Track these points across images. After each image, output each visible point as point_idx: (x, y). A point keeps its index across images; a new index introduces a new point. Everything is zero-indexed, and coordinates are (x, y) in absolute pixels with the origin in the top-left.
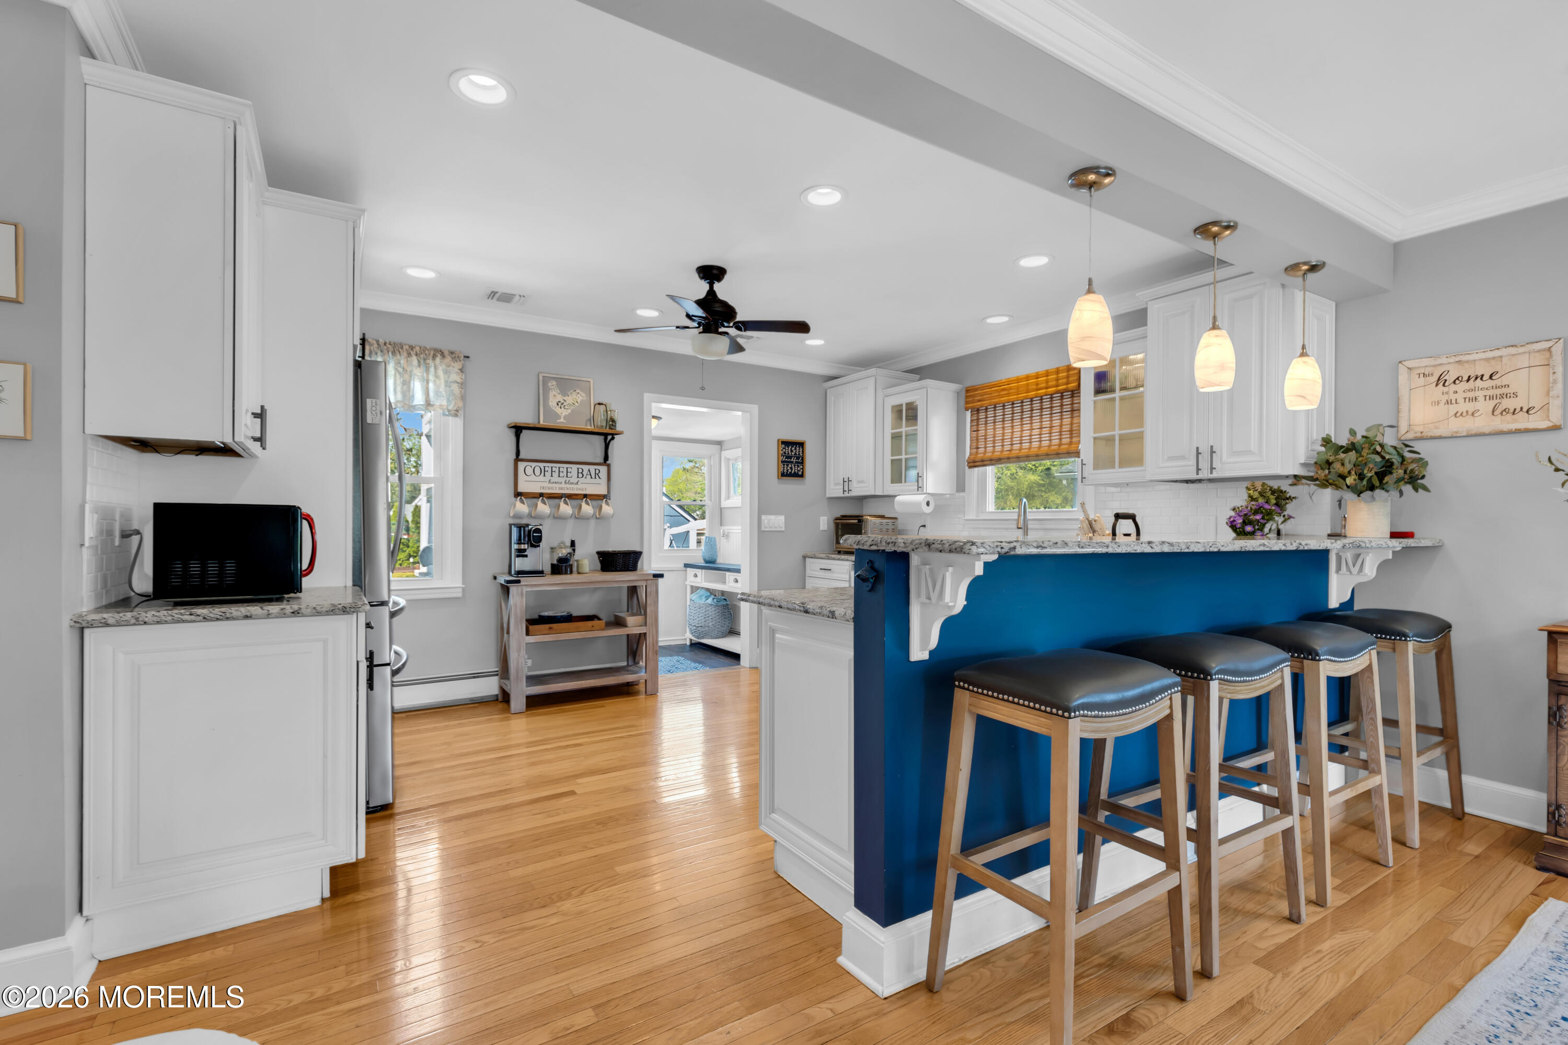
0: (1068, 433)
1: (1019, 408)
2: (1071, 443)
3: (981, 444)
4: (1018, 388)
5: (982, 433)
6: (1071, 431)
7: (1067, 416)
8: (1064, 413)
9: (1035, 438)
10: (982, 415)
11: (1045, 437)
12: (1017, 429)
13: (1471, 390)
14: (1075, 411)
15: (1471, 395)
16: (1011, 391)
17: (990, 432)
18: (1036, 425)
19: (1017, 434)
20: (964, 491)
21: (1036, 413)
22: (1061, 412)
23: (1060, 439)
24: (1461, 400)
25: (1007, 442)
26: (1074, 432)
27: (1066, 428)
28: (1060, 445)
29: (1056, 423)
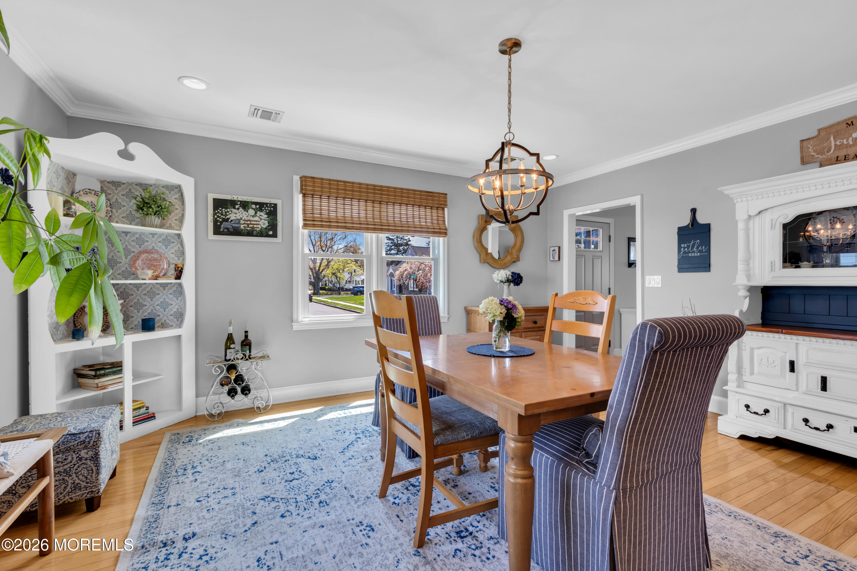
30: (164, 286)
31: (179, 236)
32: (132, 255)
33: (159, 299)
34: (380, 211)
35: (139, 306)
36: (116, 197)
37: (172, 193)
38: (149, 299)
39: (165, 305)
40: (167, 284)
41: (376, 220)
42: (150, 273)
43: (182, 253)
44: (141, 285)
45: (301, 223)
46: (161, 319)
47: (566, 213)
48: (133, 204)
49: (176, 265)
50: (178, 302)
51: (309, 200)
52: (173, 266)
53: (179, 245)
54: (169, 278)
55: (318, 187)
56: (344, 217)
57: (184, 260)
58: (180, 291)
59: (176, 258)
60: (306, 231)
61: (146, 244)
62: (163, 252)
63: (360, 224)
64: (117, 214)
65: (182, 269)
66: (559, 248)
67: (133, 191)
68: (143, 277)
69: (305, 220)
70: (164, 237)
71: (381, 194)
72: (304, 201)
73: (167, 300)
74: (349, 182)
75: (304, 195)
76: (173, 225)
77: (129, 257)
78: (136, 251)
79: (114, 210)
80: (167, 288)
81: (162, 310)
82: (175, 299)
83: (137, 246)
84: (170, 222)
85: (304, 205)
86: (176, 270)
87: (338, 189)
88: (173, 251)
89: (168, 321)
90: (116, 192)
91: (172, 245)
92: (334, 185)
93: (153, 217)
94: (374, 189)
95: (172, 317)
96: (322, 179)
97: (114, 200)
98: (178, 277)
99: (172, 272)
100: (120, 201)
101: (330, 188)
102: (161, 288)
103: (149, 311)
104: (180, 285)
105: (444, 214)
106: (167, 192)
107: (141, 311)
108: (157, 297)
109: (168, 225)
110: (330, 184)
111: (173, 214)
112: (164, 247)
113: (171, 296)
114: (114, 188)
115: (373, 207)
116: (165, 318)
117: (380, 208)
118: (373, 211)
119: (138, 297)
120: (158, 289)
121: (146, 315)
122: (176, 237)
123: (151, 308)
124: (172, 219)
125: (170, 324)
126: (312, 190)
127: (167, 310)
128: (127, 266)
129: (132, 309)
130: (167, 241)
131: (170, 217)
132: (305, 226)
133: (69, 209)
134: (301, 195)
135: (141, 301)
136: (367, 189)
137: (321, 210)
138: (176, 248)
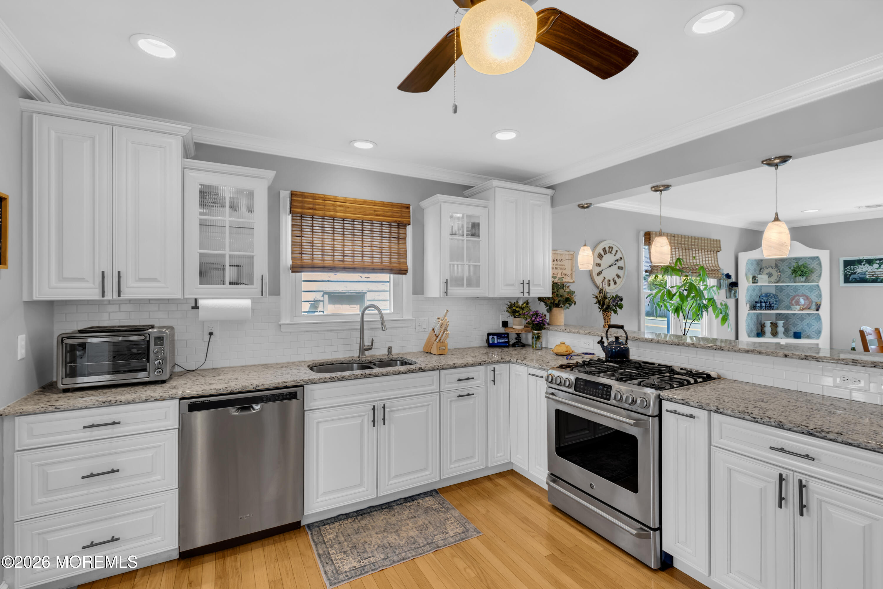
0: (397, 254)
1: (351, 225)
2: (399, 263)
3: (307, 250)
4: (355, 208)
5: (307, 239)
6: (399, 253)
7: (394, 241)
8: (392, 239)
9: (367, 254)
10: (307, 222)
11: (377, 254)
12: (348, 243)
13: (557, 265)
14: (402, 239)
15: (557, 267)
16: (348, 209)
17: (318, 241)
18: (367, 243)
19: (348, 248)
20: (278, 294)
21: (367, 233)
22: (390, 237)
23: (390, 258)
24: (555, 268)
25: (338, 253)
26: (402, 254)
27: (394, 250)
28: (390, 262)
29: (386, 244)
30: (809, 315)
31: (818, 286)
32: (791, 297)
33: (806, 322)
35: (795, 325)
36: (782, 267)
37: (815, 261)
38: (800, 322)
39: (810, 326)
40: (811, 314)
42: (798, 307)
43: (820, 296)
44: (795, 314)
46: (807, 333)
48: (789, 272)
49: (816, 303)
50: (818, 324)
52: (814, 304)
53: (819, 291)
54: (811, 310)
57: (821, 300)
58: (818, 318)
59: (817, 299)
61: (798, 291)
62: (809, 295)
64: (783, 276)
65: (820, 305)
67: (791, 263)
68: (794, 309)
70: (809, 287)
73: (811, 323)
76: (815, 280)
77: (789, 298)
78: (793, 295)
79: (782, 274)
80: (811, 316)
81: (808, 328)
82: (816, 322)
83: (794, 292)
84: (812, 278)
86: (816, 306)
88: (815, 294)
89: (811, 335)
90: (783, 264)
91: (814, 291)
93: (800, 277)
95: (814, 333)
97: (782, 269)
98: (817, 310)
99: (814, 307)
100: (784, 269)
102: (808, 316)
103: (800, 328)
104: (818, 314)
106: (812, 261)
107: (796, 328)
108: (805, 320)
109: (812, 280)
111: (815, 273)
112: (809, 292)
113: (814, 321)
114: (781, 263)
116: (810, 333)
119: (794, 320)
120: (806, 316)
121: (798, 330)
122: (817, 286)
123: (801, 326)
124: (814, 276)
125: (813, 336)
127: (811, 328)
128: (788, 303)
129: (791, 326)
130: (811, 289)
131: (813, 275)
133: (755, 280)
135: (796, 322)
138: (817, 293)
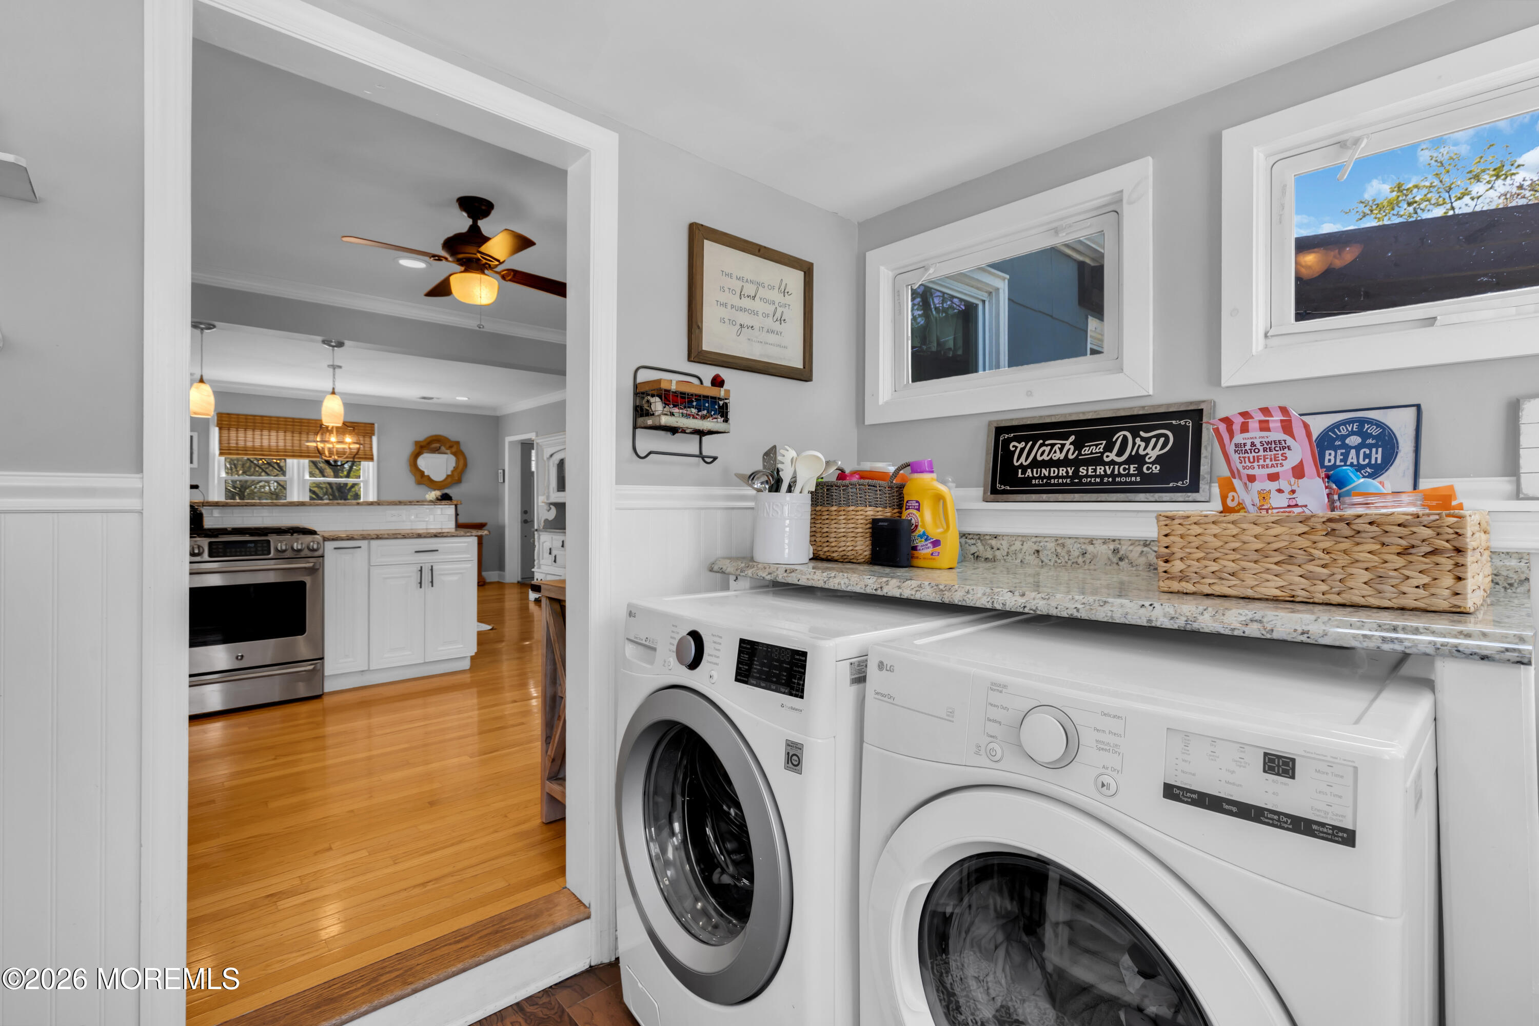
34: (300, 440)
41: (295, 448)
45: (217, 452)
47: (508, 439)
51: (225, 432)
55: (235, 422)
56: (262, 446)
60: (223, 458)
63: (277, 452)
66: (504, 471)
69: (220, 449)
71: (301, 426)
72: (220, 433)
74: (266, 417)
75: (220, 429)
85: (220, 437)
87: (254, 423)
92: (250, 419)
94: (293, 422)
96: (238, 415)
101: (246, 422)
105: (371, 441)
110: (246, 419)
115: (293, 437)
117: (300, 437)
118: (293, 440)
126: (227, 424)
132: (221, 454)
134: (217, 429)
136: (286, 421)
137: (237, 440)
